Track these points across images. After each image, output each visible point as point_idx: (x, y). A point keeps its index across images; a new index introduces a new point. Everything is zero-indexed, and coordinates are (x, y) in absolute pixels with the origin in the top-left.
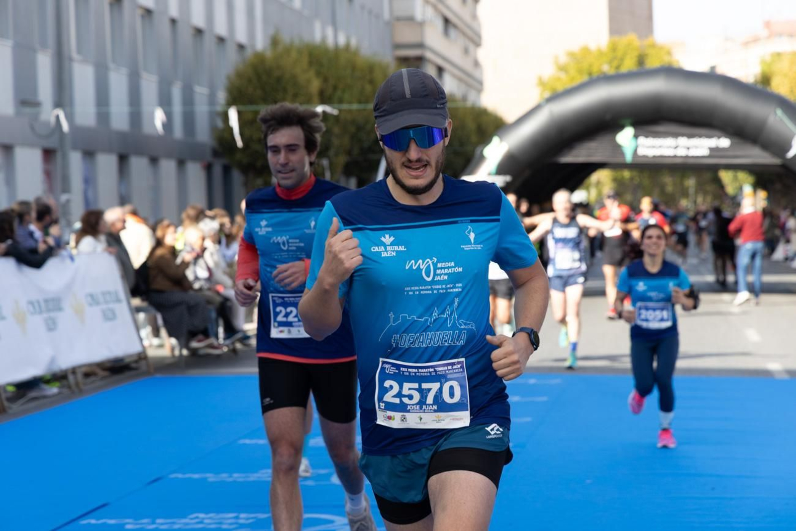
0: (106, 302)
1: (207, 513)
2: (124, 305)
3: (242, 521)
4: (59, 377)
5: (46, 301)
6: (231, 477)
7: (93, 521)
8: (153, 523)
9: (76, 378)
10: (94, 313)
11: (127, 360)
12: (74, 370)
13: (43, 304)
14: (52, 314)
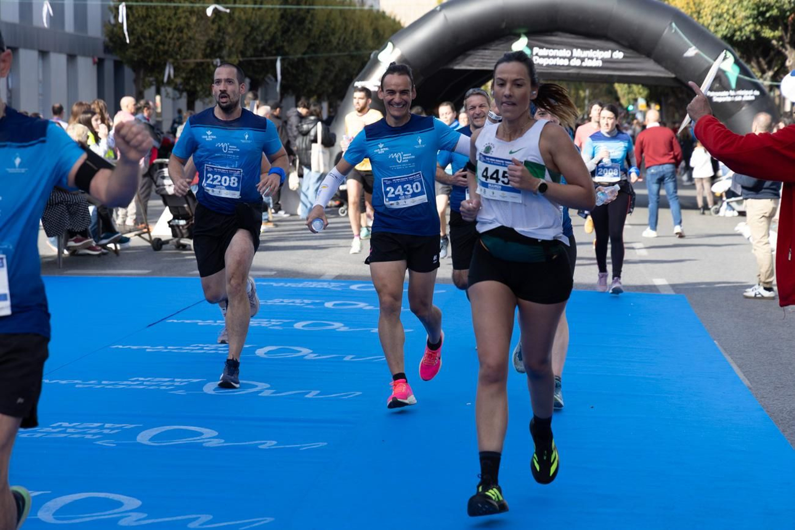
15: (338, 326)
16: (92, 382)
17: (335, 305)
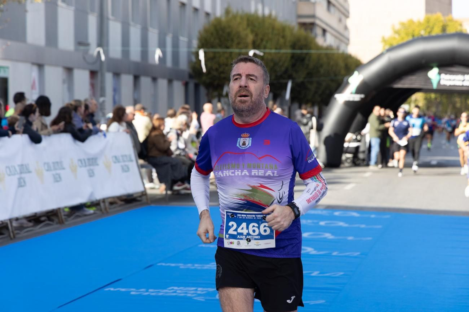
0: (124, 161)
1: (178, 287)
2: (134, 163)
3: (199, 292)
4: (95, 204)
5: (89, 159)
6: (193, 266)
7: (112, 289)
8: (147, 291)
9: (105, 205)
10: (117, 167)
11: (135, 196)
12: (104, 200)
13: (87, 161)
14: (92, 167)
15: (328, 236)
16: (189, 265)
17: (326, 224)
